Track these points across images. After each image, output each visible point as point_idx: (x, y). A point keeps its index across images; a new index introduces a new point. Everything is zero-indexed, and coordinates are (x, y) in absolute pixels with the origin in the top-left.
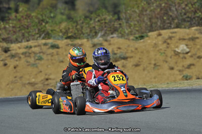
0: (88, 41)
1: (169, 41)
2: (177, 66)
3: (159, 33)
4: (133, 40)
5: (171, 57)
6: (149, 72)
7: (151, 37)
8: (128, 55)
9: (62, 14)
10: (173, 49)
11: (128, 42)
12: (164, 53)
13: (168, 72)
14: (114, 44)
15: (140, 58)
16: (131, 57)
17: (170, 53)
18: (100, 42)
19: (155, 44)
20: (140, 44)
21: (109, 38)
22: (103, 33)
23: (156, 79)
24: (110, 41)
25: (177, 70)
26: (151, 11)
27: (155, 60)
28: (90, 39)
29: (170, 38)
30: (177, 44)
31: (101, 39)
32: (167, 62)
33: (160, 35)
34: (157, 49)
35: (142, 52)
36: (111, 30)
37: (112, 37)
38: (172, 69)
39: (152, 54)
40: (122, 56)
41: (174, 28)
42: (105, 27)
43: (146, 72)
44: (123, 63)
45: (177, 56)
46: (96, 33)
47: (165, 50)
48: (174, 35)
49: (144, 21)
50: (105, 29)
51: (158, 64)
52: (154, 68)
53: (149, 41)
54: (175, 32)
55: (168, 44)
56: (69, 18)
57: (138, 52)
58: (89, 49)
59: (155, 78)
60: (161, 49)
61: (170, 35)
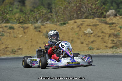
1: (81, 26)
2: (86, 42)
3: (75, 21)
4: (59, 25)
5: (82, 36)
7: (70, 24)
9: (17, 8)
10: (83, 31)
11: (56, 26)
12: (78, 33)
13: (80, 45)
14: (48, 28)
15: (63, 36)
17: (81, 33)
18: (39, 26)
19: (72, 28)
20: (64, 28)
21: (44, 24)
22: (41, 21)
24: (45, 25)
25: (85, 44)
26: (70, 8)
27: (72, 38)
28: (33, 24)
29: (82, 24)
30: (86, 28)
31: (40, 24)
32: (79, 39)
33: (75, 22)
34: (74, 31)
35: (64, 33)
36: (46, 19)
37: (47, 23)
38: (82, 43)
39: (70, 34)
41: (84, 19)
42: (43, 17)
45: (86, 36)
46: (37, 21)
48: (84, 23)
49: (66, 14)
51: (74, 40)
53: (69, 26)
54: (85, 21)
55: (80, 28)
56: (21, 11)
57: (62, 32)
58: (33, 30)
60: (76, 31)
61: (82, 22)
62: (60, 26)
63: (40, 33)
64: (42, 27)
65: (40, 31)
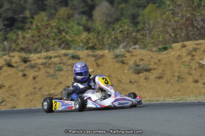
0: (110, 52)
1: (193, 53)
2: (202, 79)
3: (183, 44)
4: (156, 51)
5: (195, 70)
6: (173, 85)
7: (175, 48)
8: (150, 67)
9: (79, 24)
10: (197, 61)
11: (150, 53)
12: (188, 65)
13: (192, 85)
14: (136, 56)
15: (163, 71)
16: (155, 69)
17: (194, 65)
18: (122, 54)
19: (179, 56)
20: (163, 55)
21: (131, 49)
22: (125, 44)
23: (180, 92)
24: (132, 52)
25: (202, 83)
26: (175, 21)
27: (179, 72)
28: (111, 50)
29: (195, 50)
30: (202, 56)
31: (122, 50)
32: (191, 74)
33: (184, 46)
34: (182, 61)
35: (165, 64)
36: (133, 41)
37: (135, 49)
38: (196, 82)
39: (176, 66)
40: (145, 68)
41: (198, 40)
42: (127, 38)
43: (169, 85)
44: (146, 75)
45: (202, 69)
46: (118, 44)
47: (190, 63)
48: (198, 47)
49: (168, 32)
50: (128, 39)
51: (182, 77)
52: (178, 81)
53: (173, 53)
54: (200, 44)
55: (193, 56)
57: (162, 64)
58: (111, 60)
59: (178, 91)
60: (185, 61)
61: (195, 46)
62: (158, 53)
63: (124, 65)
64: (128, 55)
65: (123, 63)
